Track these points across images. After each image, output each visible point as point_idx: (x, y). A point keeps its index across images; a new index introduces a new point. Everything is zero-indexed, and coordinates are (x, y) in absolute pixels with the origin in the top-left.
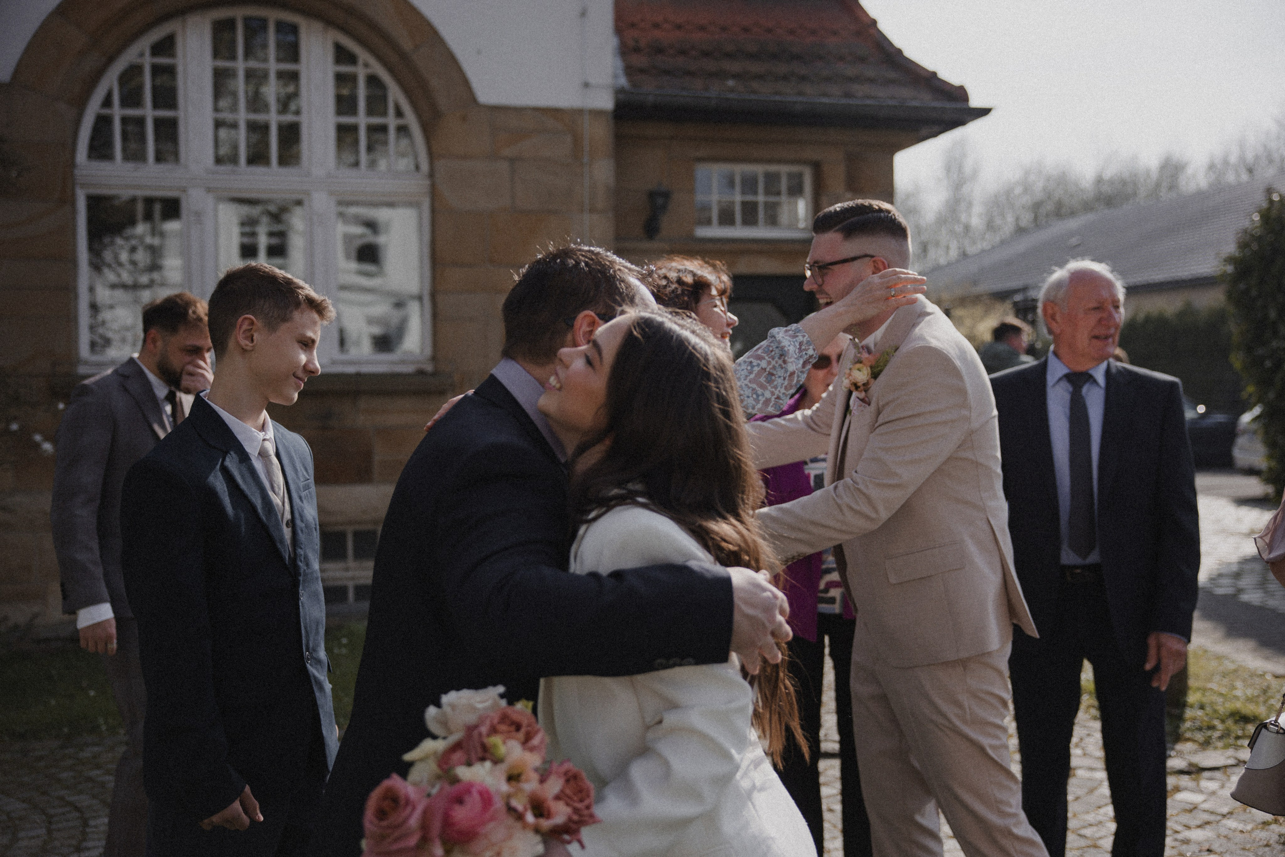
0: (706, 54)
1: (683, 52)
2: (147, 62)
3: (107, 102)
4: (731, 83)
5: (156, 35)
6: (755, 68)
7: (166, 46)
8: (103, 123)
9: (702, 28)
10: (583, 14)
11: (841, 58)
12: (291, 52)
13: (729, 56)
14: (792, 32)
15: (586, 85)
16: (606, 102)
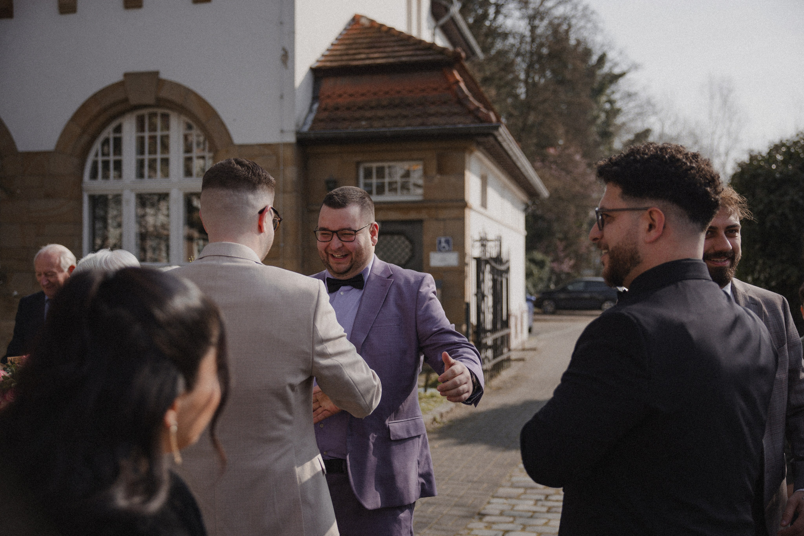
0: (360, 108)
1: (348, 109)
2: (112, 136)
3: (97, 155)
4: (364, 123)
5: (114, 125)
6: (380, 113)
7: (118, 129)
8: (95, 163)
9: (363, 95)
10: (282, 97)
11: (433, 103)
12: (167, 127)
13: (372, 108)
14: (410, 91)
15: (282, 131)
16: (291, 139)
